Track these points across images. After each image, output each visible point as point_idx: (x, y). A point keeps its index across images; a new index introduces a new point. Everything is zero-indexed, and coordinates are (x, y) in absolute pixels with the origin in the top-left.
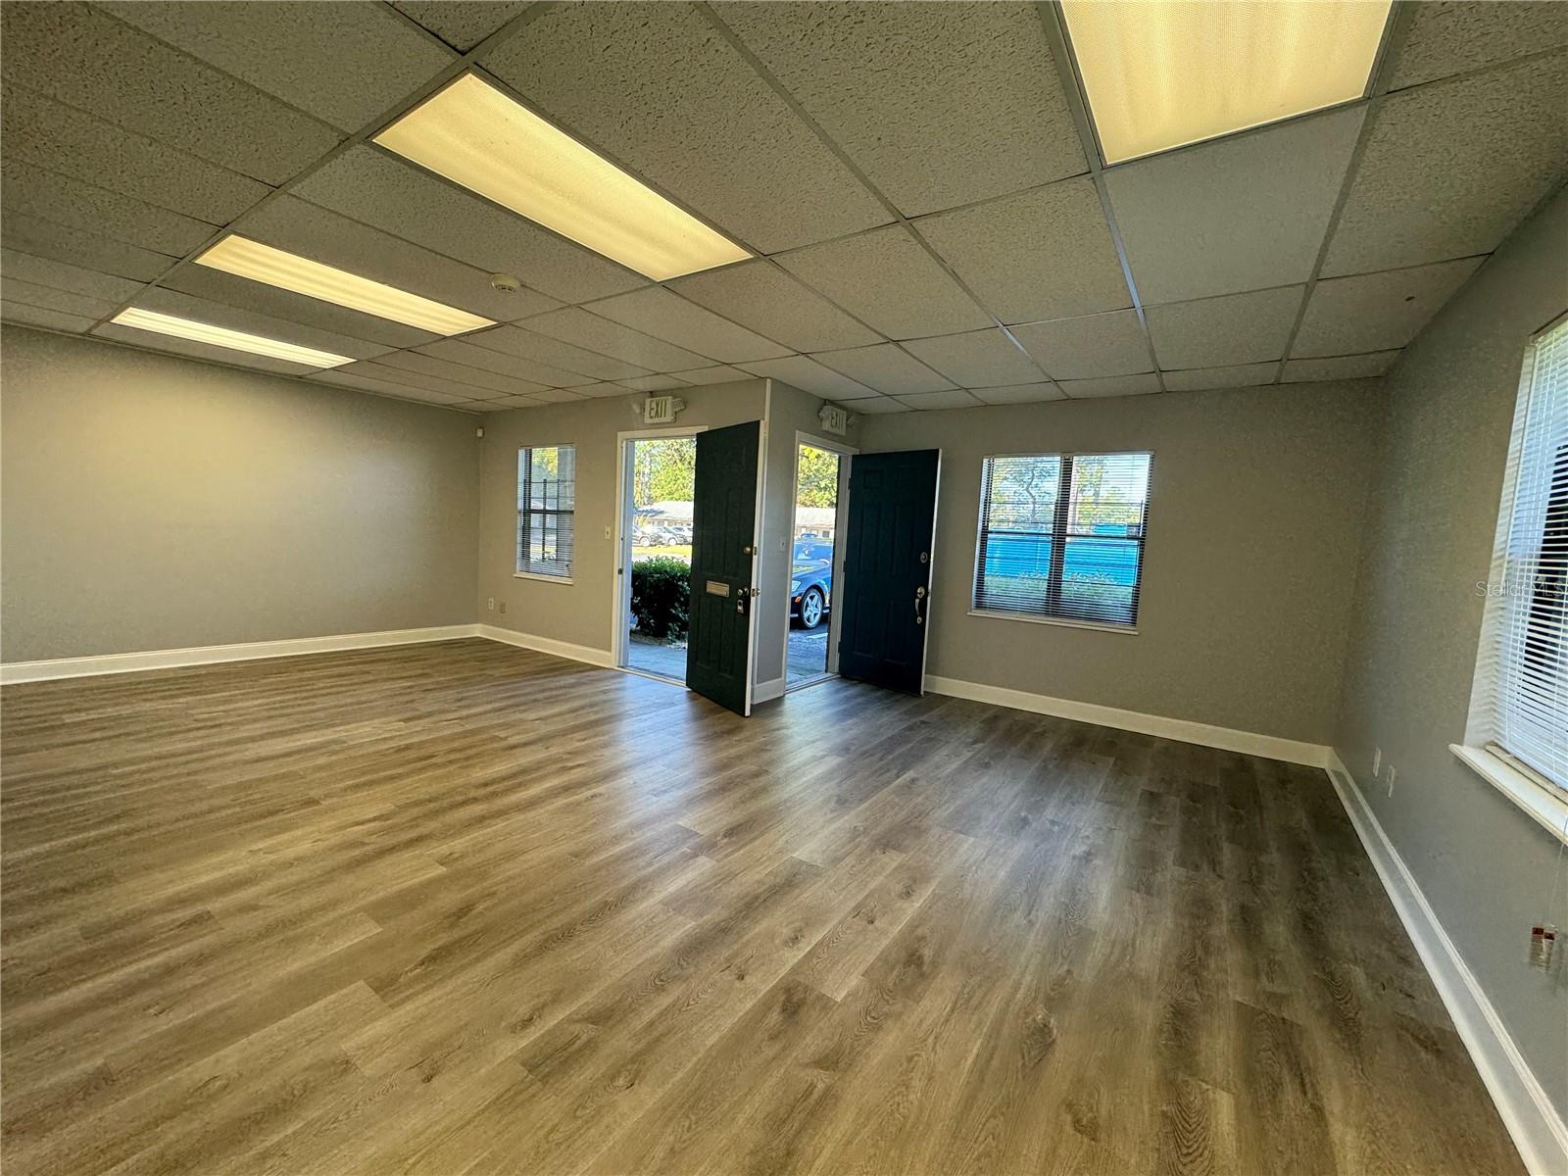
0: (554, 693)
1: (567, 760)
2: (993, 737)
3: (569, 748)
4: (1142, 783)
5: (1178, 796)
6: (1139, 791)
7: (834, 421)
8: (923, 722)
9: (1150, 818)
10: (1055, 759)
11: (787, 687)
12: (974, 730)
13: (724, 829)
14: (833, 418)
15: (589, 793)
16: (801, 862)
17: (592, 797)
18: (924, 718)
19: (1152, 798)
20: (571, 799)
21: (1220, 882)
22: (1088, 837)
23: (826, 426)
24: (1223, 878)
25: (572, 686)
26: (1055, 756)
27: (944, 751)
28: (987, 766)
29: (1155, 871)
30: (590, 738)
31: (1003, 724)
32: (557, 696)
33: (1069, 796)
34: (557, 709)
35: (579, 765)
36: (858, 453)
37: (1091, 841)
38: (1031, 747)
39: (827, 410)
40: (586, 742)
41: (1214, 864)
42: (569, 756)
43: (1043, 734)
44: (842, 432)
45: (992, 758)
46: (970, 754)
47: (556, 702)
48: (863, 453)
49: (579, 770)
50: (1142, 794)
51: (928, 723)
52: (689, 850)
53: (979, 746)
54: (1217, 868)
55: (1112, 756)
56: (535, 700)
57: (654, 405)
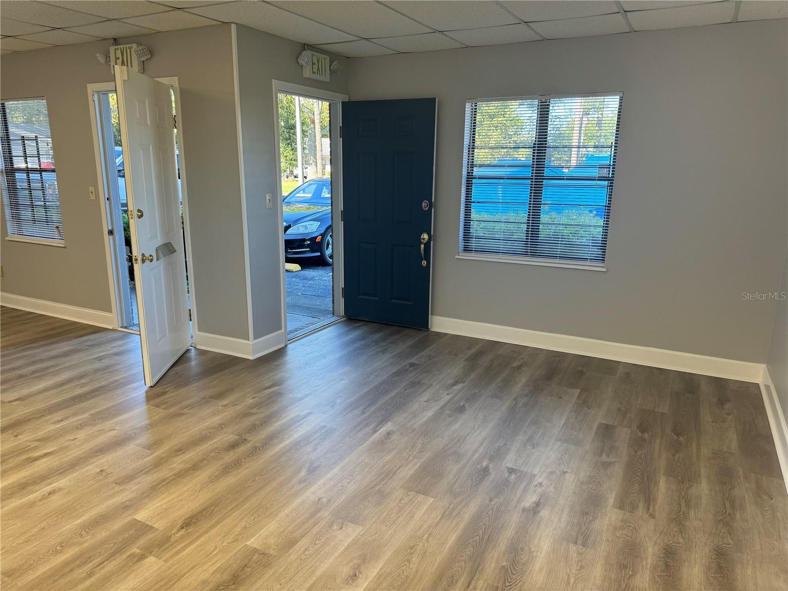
0: (45, 364)
1: (36, 448)
2: (473, 375)
3: (40, 434)
4: (599, 416)
5: (630, 427)
6: (595, 426)
7: (315, 67)
8: (412, 365)
9: (601, 455)
10: (526, 396)
11: (289, 337)
12: (456, 369)
13: (183, 519)
14: (313, 64)
15: (49, 489)
16: (255, 550)
17: (50, 494)
18: (412, 360)
19: (606, 432)
20: (25, 500)
21: (652, 522)
22: (541, 484)
23: (307, 73)
24: (654, 518)
25: (66, 354)
26: (526, 392)
27: (425, 396)
28: (461, 409)
29: (595, 518)
30: (66, 418)
31: (485, 361)
32: (47, 368)
33: (530, 439)
34: (41, 385)
35: (46, 455)
36: (347, 100)
37: (543, 488)
38: (507, 384)
39: (306, 56)
40: (63, 423)
41: (649, 500)
42: (37, 443)
43: (520, 367)
44: (326, 78)
45: (467, 400)
46: (448, 397)
47: (42, 376)
48: (353, 99)
49: (44, 460)
50: (599, 428)
51: (416, 365)
52: (138, 551)
53: (459, 387)
54: (651, 507)
55: (577, 388)
56: (21, 376)
57: (119, 54)
